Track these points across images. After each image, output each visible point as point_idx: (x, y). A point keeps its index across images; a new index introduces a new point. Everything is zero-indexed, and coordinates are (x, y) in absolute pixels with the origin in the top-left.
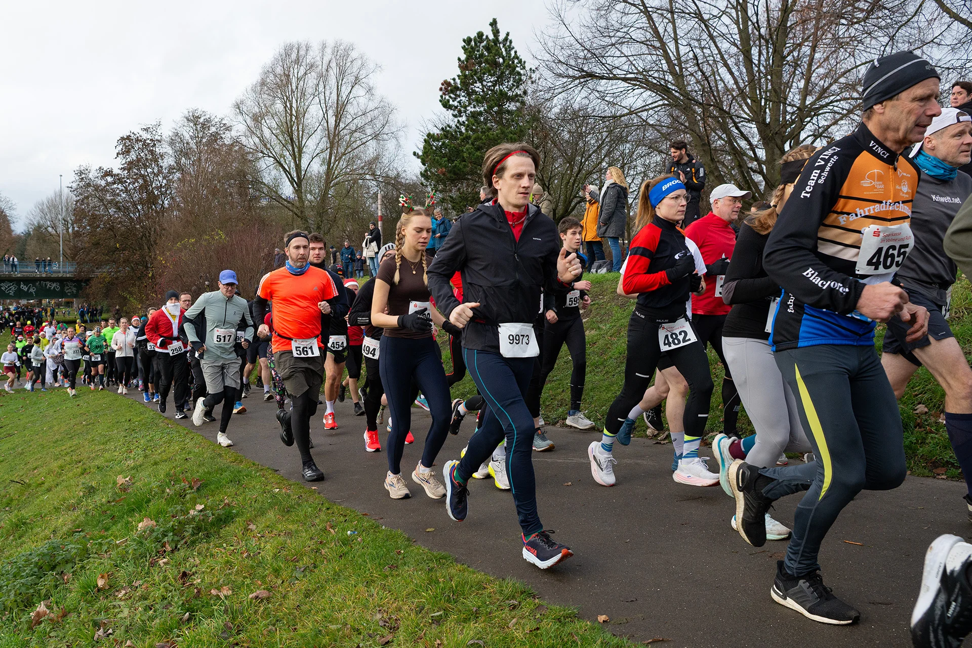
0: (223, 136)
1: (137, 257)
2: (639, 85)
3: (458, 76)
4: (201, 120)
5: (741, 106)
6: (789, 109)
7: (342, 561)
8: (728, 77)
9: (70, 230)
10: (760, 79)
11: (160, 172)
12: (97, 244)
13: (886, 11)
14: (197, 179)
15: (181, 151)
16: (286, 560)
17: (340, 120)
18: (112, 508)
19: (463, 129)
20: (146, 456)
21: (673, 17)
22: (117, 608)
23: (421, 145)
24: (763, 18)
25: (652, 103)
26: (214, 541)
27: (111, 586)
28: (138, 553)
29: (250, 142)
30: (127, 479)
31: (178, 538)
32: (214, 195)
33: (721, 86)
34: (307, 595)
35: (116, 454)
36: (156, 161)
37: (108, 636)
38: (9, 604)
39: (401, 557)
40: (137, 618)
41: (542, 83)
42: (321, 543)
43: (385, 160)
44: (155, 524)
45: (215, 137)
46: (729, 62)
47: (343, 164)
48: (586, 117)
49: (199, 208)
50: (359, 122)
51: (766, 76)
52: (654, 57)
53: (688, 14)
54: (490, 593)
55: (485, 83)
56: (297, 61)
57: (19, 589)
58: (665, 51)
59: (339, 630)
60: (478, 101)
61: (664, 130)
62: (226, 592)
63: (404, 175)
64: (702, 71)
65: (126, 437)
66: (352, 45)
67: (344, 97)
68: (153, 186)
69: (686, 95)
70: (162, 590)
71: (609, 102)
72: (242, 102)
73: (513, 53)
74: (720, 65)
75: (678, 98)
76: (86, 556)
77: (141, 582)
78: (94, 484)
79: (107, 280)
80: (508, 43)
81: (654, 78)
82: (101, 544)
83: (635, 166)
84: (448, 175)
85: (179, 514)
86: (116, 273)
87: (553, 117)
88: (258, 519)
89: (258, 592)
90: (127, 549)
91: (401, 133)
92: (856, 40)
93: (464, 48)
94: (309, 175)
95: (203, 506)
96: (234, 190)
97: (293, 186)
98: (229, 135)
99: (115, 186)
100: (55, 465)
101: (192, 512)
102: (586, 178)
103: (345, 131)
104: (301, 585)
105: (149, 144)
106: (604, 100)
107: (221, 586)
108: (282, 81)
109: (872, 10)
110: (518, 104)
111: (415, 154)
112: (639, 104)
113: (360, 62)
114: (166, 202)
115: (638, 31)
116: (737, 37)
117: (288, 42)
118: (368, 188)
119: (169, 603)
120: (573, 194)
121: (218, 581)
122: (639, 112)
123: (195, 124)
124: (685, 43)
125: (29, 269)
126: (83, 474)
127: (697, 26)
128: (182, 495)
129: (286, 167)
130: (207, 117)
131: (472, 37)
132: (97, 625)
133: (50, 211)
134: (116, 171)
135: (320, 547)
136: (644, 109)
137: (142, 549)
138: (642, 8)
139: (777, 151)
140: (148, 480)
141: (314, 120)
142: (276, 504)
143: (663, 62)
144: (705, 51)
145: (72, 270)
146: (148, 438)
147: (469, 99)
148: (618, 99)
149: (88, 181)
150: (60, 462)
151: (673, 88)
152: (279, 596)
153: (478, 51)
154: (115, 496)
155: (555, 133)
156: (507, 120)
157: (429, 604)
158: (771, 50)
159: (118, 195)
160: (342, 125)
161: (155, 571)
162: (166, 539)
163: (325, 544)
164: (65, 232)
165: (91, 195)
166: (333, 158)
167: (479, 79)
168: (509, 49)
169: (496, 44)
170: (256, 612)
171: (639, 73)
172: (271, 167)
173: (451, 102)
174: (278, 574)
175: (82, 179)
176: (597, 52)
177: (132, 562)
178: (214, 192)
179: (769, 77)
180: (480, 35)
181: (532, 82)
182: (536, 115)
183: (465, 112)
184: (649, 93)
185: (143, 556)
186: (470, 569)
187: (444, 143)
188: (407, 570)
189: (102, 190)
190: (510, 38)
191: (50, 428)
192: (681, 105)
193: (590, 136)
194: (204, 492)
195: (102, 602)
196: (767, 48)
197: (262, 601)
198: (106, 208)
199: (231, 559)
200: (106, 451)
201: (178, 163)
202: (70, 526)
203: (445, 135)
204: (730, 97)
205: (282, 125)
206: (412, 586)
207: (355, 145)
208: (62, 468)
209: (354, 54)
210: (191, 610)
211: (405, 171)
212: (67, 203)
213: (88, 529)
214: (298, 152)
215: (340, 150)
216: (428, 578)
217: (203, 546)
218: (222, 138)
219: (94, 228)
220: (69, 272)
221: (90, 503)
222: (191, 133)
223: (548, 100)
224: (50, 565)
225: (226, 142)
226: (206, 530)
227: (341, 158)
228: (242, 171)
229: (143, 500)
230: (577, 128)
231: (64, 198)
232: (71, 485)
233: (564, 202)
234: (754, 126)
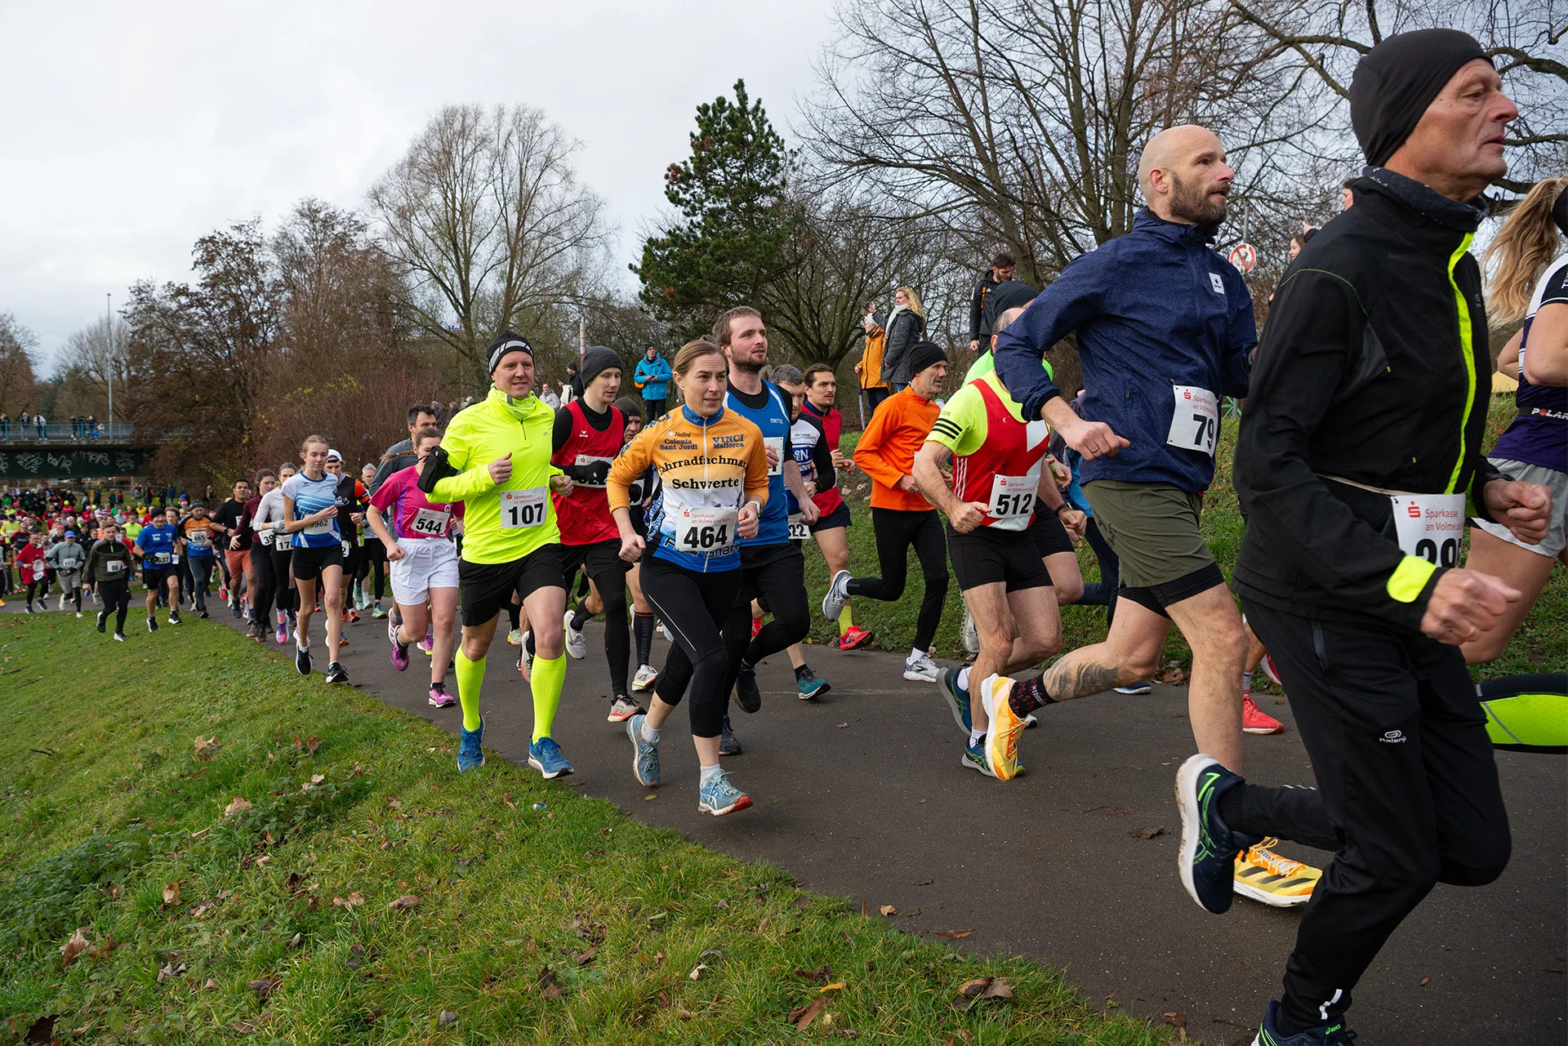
0: (354, 239)
1: (226, 414)
2: (938, 176)
3: (691, 158)
5: (1073, 206)
6: (1135, 210)
7: (525, 848)
8: (1056, 167)
9: (124, 375)
10: (1097, 171)
11: (260, 290)
12: (165, 396)
13: (1258, 83)
14: (316, 301)
15: (292, 260)
16: (445, 850)
17: (525, 218)
18: (186, 786)
19: (699, 234)
20: (238, 707)
21: (982, 84)
22: (192, 933)
23: (640, 255)
24: (1100, 87)
25: (956, 200)
26: (339, 826)
27: (184, 901)
28: (225, 851)
29: (395, 248)
30: (211, 741)
32: (341, 325)
33: (1047, 179)
34: (474, 898)
35: (194, 705)
36: (254, 273)
37: (179, 974)
38: (26, 935)
39: (608, 838)
40: (222, 945)
41: (808, 170)
42: (494, 822)
43: (590, 276)
44: (251, 805)
45: (343, 239)
46: (1057, 146)
47: (529, 280)
48: (869, 217)
49: (319, 342)
50: (552, 221)
51: (1105, 165)
52: (958, 138)
53: (1003, 80)
54: (734, 883)
55: (727, 169)
56: (463, 133)
57: (41, 912)
58: (973, 130)
59: (517, 947)
60: (720, 195)
61: (973, 237)
62: (356, 900)
63: (617, 297)
64: (1020, 158)
65: (209, 679)
66: (541, 112)
67: (531, 185)
68: (251, 309)
69: (1001, 189)
70: (261, 902)
71: (899, 199)
72: (382, 190)
73: (766, 127)
74: (1045, 150)
75: (991, 194)
76: (147, 857)
77: (229, 892)
78: (159, 750)
79: (182, 448)
80: (760, 114)
81: (958, 166)
82: (168, 839)
83: (936, 286)
84: (678, 297)
85: (287, 790)
86: (194, 438)
87: (823, 218)
88: (404, 791)
89: (402, 898)
90: (208, 845)
91: (612, 237)
92: (1220, 120)
93: (698, 119)
94: (481, 295)
95: (322, 777)
96: (371, 317)
97: (458, 311)
98: (363, 238)
99: (193, 310)
100: (100, 724)
101: (306, 786)
103: (532, 234)
104: (464, 886)
105: (242, 249)
106: (891, 194)
107: (349, 892)
108: (440, 161)
109: (1238, 81)
110: (775, 199)
111: (631, 267)
112: (939, 201)
113: (553, 136)
114: (270, 334)
115: (936, 101)
116: (1067, 112)
117: (450, 105)
118: (567, 315)
119: (272, 921)
120: (852, 323)
121: (344, 885)
122: (939, 212)
123: (312, 221)
124: (999, 120)
125: (61, 434)
126: (143, 736)
127: (1014, 96)
128: (292, 762)
129: (447, 284)
130: (331, 210)
131: (710, 105)
132: (161, 959)
133: (93, 348)
134: (193, 289)
135: (493, 828)
136: (945, 208)
137: (232, 844)
138: (941, 70)
140: (242, 742)
141: (488, 218)
142: (430, 769)
143: (971, 144)
144: (1025, 130)
145: (128, 434)
146: (243, 680)
147: (707, 191)
148: (911, 194)
149: (150, 304)
150: (108, 720)
151: (984, 180)
152: (433, 901)
153: (718, 124)
154: (192, 767)
155: (826, 241)
156: (760, 221)
157: (646, 902)
158: (1111, 132)
159: (197, 323)
160: (528, 225)
161: (250, 875)
162: (266, 828)
163: (500, 825)
164: (116, 377)
165: (156, 323)
166: (515, 272)
167: (720, 164)
168: (761, 122)
169: (742, 115)
170: (398, 928)
171: (938, 158)
172: (426, 284)
173: (681, 195)
174: (432, 871)
175: (142, 299)
176: (881, 129)
177: (216, 864)
178: (342, 319)
179: (1110, 168)
180: (721, 101)
181: (794, 169)
182: (800, 215)
183: (701, 209)
184: (951, 186)
185: (232, 853)
186: (706, 851)
187: (671, 252)
188: (615, 857)
189: (172, 316)
190: (762, 106)
192: (995, 204)
193: (874, 244)
194: (325, 756)
195: (171, 924)
196: (1107, 129)
197: (408, 910)
198: (179, 344)
199: (364, 852)
200: (178, 700)
201: (287, 277)
202: (122, 815)
203: (673, 241)
204: (1059, 193)
205: (441, 224)
206: (623, 879)
207: (546, 254)
208: (111, 728)
209: (544, 125)
210: (303, 930)
211: (618, 291)
212: (119, 335)
213: (149, 818)
214: (464, 265)
215: (525, 261)
216: (646, 866)
217: (322, 835)
218: (352, 241)
219: (161, 372)
220: (124, 438)
221: (153, 779)
222: (306, 235)
223: (815, 194)
224: (90, 874)
225: (358, 248)
226: (327, 811)
227: (526, 272)
228: (382, 289)
229: (233, 772)
230: (857, 232)
231: (114, 328)
232: (125, 754)
233: (841, 334)
234: (1091, 233)
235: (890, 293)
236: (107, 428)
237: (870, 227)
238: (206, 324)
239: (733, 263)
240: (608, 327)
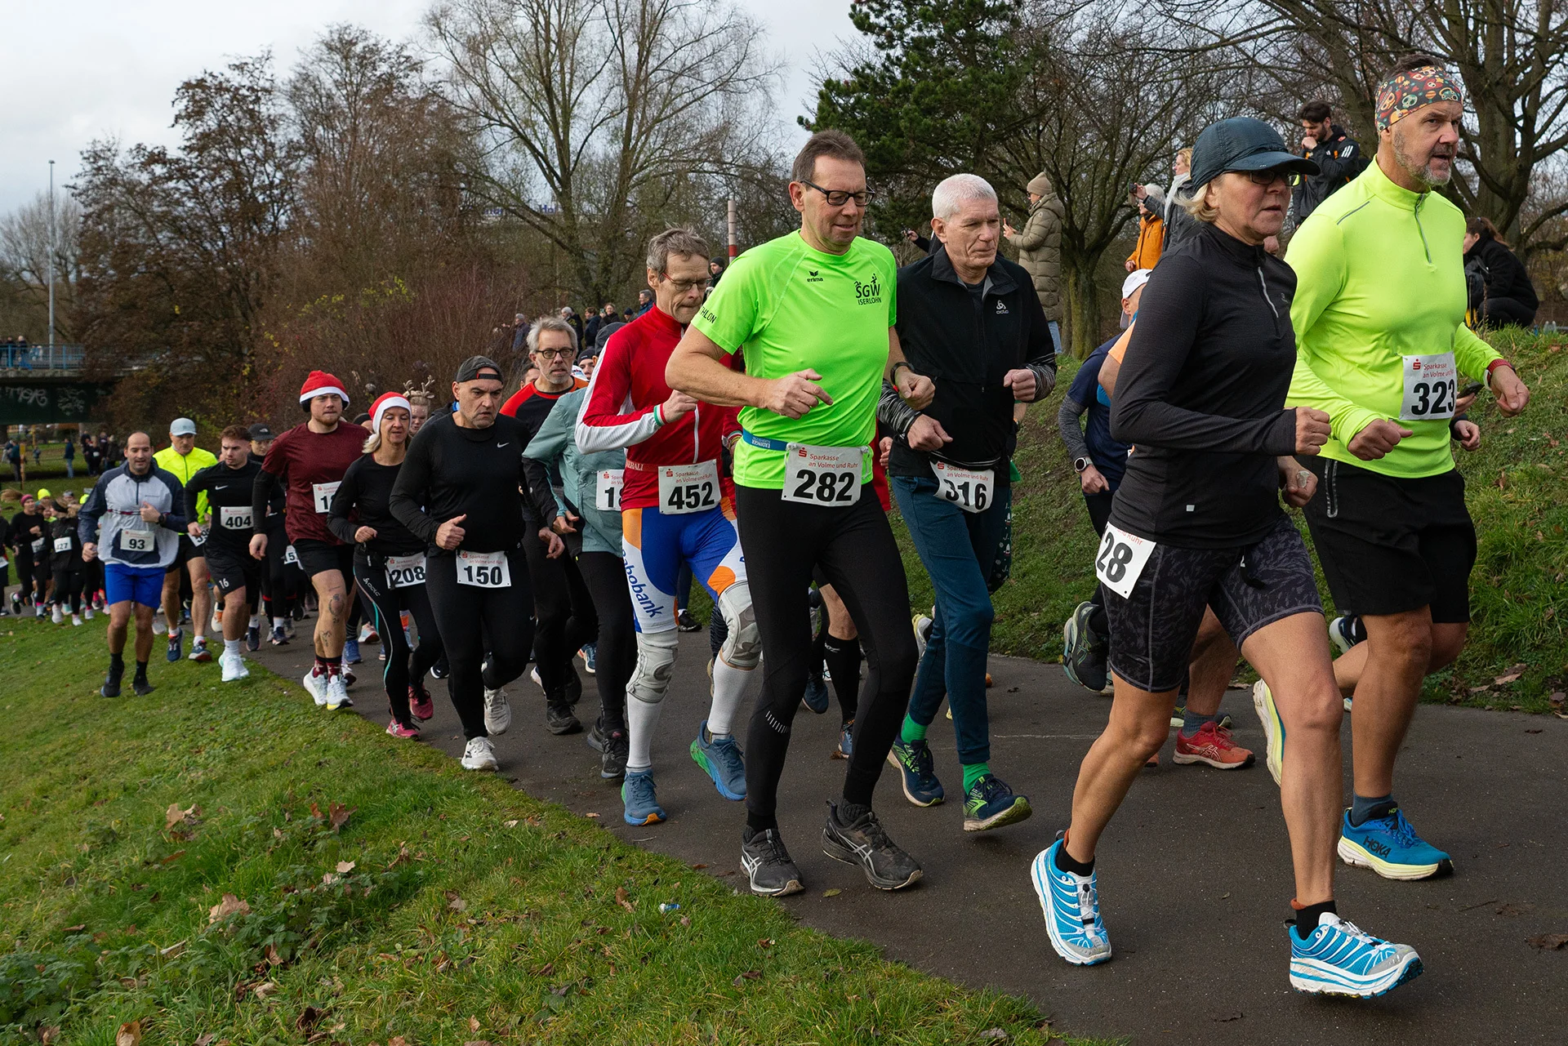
0: (406, 82)
1: (217, 333)
4: (358, 49)
5: (1430, 32)
6: (1519, 37)
7: (647, 969)
9: (72, 277)
11: (269, 155)
12: (130, 307)
14: (348, 171)
15: (316, 112)
16: (531, 973)
17: (649, 52)
18: (153, 877)
19: (897, 72)
20: (231, 761)
23: (814, 104)
25: (1263, 25)
26: (376, 937)
28: (208, 974)
29: (464, 95)
30: (189, 811)
31: (299, 936)
32: (385, 204)
35: (166, 757)
36: (261, 132)
39: (770, 953)
42: (603, 931)
43: (741, 133)
44: (247, 907)
45: (388, 83)
47: (655, 140)
48: (1140, 49)
49: (354, 230)
50: (687, 56)
60: (927, 18)
61: (1288, 76)
63: (781, 163)
65: (188, 719)
68: (256, 183)
69: (1327, 10)
71: (1182, 23)
72: (445, 13)
75: (1312, 15)
76: (93, 984)
77: (215, 1037)
78: (114, 824)
79: (151, 381)
82: (126, 957)
85: (300, 884)
86: (172, 367)
87: (1075, 50)
88: (472, 885)
90: (185, 966)
91: (773, 79)
94: (585, 162)
95: (352, 865)
96: (428, 194)
97: (553, 185)
98: (417, 80)
99: (172, 184)
100: (28, 787)
101: (328, 879)
102: (1140, 169)
103: (660, 74)
104: (561, 1025)
105: (245, 97)
106: (1171, 17)
107: (393, 1036)
110: (1005, 24)
111: (801, 121)
112: (1239, 26)
114: (283, 218)
118: (709, 190)
120: (1117, 200)
121: (383, 1025)
122: (1240, 41)
123: (346, 58)
126: (91, 803)
128: (308, 843)
129: (538, 146)
130: (372, 41)
133: (28, 238)
134: (173, 153)
135: (601, 940)
136: (1247, 35)
137: (219, 965)
139: (1500, 118)
140: (234, 813)
141: (595, 51)
142: (509, 853)
145: (75, 362)
146: (237, 720)
147: (909, 13)
148: (1199, 16)
149: (111, 174)
150: (39, 780)
154: (161, 850)
155: (1079, 83)
156: (985, 56)
159: (178, 203)
160: (653, 62)
161: (246, 1010)
162: (270, 940)
163: (612, 935)
164: (59, 280)
165: (118, 203)
166: (635, 128)
172: (507, 147)
173: (873, 19)
174: (512, 1004)
175: (99, 169)
177: (195, 994)
178: (386, 198)
182: (1041, 47)
183: (901, 38)
186: (912, 972)
187: (858, 100)
188: (780, 982)
189: (142, 193)
191: (21, 704)
192: (1318, 30)
193: (1147, 87)
194: (356, 833)
198: (152, 232)
199: (411, 975)
200: (142, 750)
201: (309, 136)
202: (58, 920)
203: (861, 84)
204: (1410, 13)
205: (528, 60)
206: (791, 1014)
207: (679, 103)
208: (44, 792)
211: (783, 155)
212: (66, 220)
213: (98, 925)
214: (561, 116)
215: (648, 112)
216: (825, 996)
217: (350, 951)
218: (402, 86)
219: (125, 272)
220: (69, 367)
221: (106, 868)
222: (336, 76)
223: (1061, 17)
224: (10, 1009)
225: (410, 94)
226: (359, 915)
227: (651, 128)
228: (445, 154)
229: (221, 856)
230: (1123, 71)
231: (58, 214)
232: (63, 830)
233: (1101, 216)
234: (1455, 69)
235: (1171, 155)
236: (46, 352)
237: (1141, 63)
238: (190, 204)
239: (947, 116)
240: (768, 208)
